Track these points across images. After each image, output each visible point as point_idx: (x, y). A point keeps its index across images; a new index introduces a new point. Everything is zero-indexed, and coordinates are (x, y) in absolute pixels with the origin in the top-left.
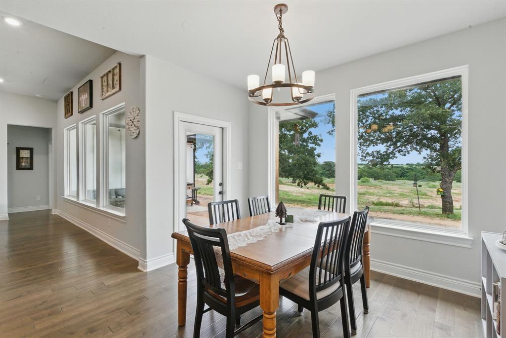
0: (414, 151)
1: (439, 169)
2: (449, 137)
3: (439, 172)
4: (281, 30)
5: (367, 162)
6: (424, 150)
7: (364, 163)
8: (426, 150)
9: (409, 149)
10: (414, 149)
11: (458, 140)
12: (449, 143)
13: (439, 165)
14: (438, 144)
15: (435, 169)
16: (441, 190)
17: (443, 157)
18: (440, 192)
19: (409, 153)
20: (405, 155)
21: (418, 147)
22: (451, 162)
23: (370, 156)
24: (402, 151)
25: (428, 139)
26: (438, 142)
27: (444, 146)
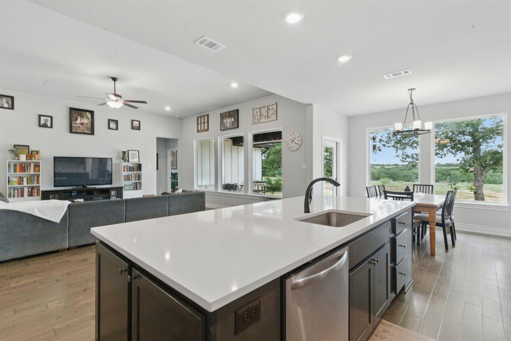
0: (450, 154)
1: (472, 169)
2: (481, 142)
3: (472, 172)
4: (411, 100)
5: (407, 163)
6: (458, 153)
7: (404, 163)
8: (460, 153)
9: (446, 152)
10: (450, 152)
11: (489, 145)
12: (481, 147)
13: (472, 166)
14: (471, 148)
15: (468, 169)
16: (474, 187)
17: (476, 160)
18: (473, 189)
19: (445, 156)
20: (442, 157)
21: (453, 151)
22: (483, 163)
23: (409, 158)
24: (439, 154)
25: (463, 144)
26: (472, 146)
27: (476, 150)
